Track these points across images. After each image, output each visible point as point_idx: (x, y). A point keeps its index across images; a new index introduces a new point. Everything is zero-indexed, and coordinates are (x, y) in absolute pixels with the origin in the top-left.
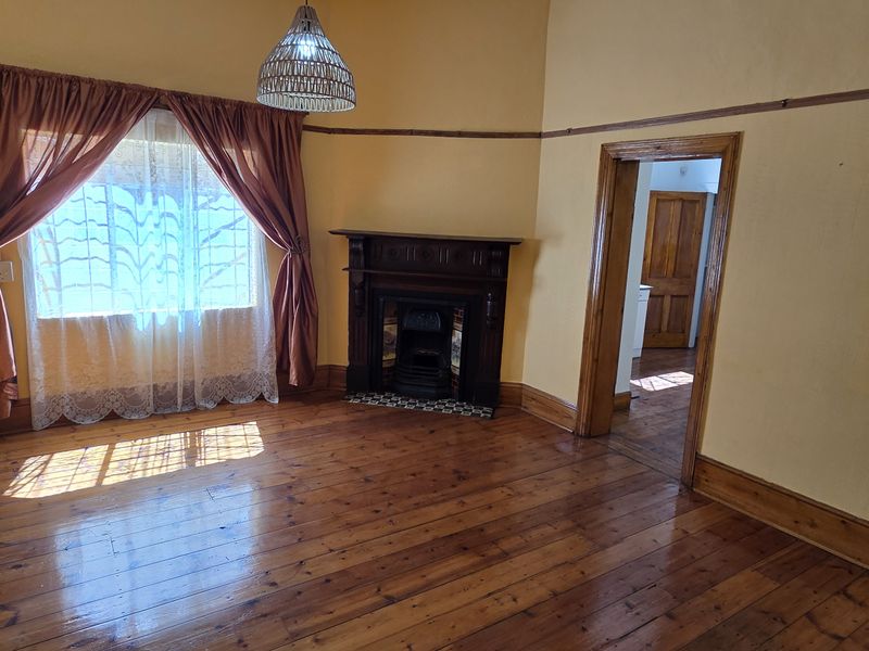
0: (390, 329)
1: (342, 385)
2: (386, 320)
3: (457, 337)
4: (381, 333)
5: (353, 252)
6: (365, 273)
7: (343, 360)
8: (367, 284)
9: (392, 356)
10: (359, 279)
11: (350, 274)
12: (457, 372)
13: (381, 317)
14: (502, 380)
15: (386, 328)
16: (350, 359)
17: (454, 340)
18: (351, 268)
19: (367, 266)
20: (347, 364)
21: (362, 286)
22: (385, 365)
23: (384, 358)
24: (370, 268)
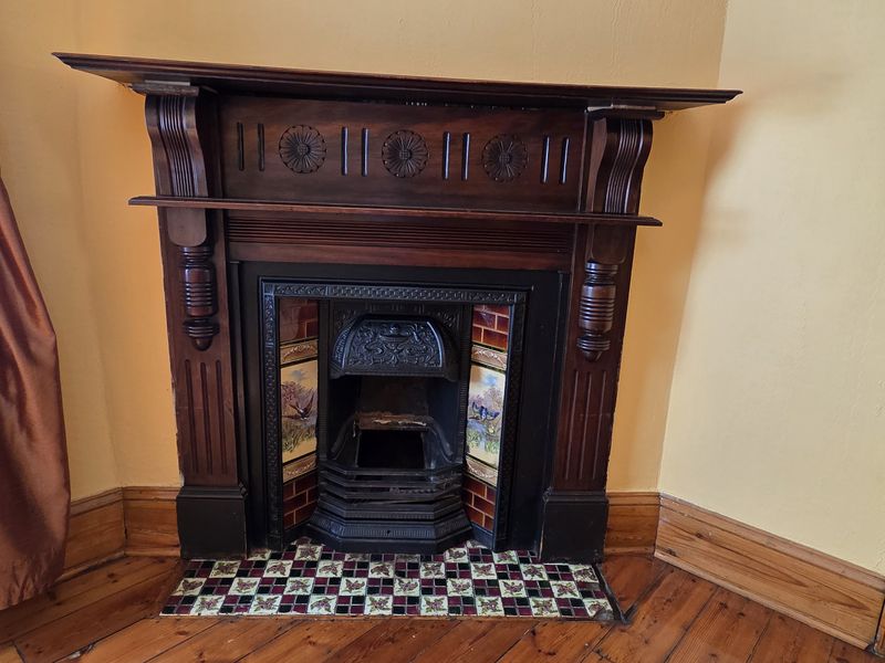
0: (301, 378)
1: (167, 540)
2: (286, 352)
3: (489, 385)
4: (271, 391)
5: (167, 143)
6: (210, 213)
7: (164, 472)
8: (220, 249)
9: (309, 445)
10: (193, 234)
11: (163, 213)
12: (491, 477)
13: (270, 344)
14: (612, 487)
15: (287, 375)
16: (184, 468)
17: (477, 391)
18: (167, 199)
19: (216, 187)
20: (175, 480)
21: (204, 256)
22: (289, 474)
23: (286, 456)
24: (225, 196)
